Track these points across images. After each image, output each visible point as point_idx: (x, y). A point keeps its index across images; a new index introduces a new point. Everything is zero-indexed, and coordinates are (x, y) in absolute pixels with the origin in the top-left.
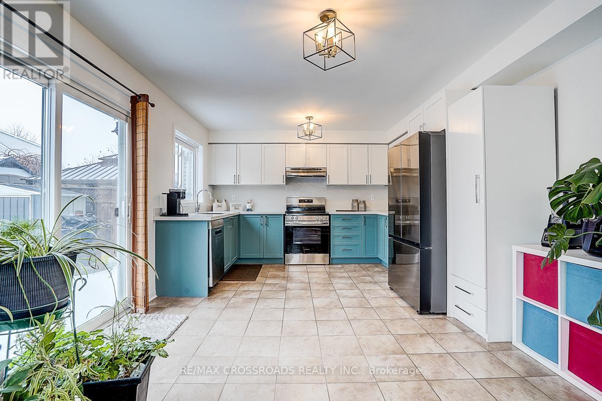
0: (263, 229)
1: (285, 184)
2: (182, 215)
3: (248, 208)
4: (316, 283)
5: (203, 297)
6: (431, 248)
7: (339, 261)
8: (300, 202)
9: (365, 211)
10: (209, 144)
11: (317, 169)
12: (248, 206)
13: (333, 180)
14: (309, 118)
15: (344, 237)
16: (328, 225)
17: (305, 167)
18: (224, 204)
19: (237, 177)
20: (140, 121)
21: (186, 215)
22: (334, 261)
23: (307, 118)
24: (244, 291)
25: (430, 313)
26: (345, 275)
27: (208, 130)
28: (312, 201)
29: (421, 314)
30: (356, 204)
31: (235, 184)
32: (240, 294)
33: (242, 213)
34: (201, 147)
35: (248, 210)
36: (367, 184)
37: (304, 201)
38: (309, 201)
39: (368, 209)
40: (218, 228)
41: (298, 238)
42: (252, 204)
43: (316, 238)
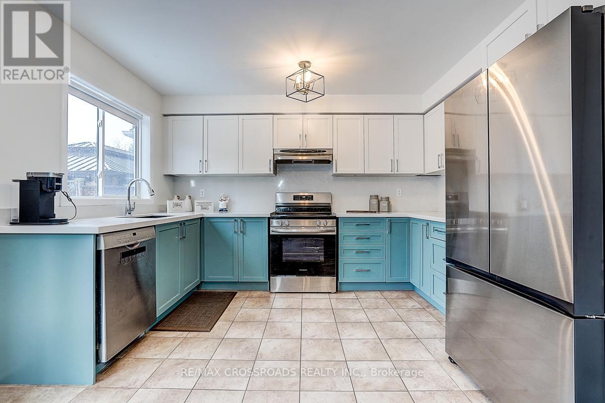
0: (237, 240)
1: (272, 172)
3: (221, 207)
7: (351, 287)
8: (294, 200)
9: (389, 211)
10: (164, 115)
11: (320, 151)
12: (222, 205)
13: (342, 166)
14: (304, 64)
15: (359, 252)
16: (335, 233)
17: (301, 148)
18: (187, 201)
19: (204, 162)
22: (344, 287)
23: (300, 64)
27: (161, 95)
28: (312, 198)
30: (375, 202)
31: (201, 173)
33: (206, 214)
34: (147, 119)
35: (221, 211)
36: (393, 173)
37: (301, 198)
38: (307, 198)
39: (393, 208)
40: (132, 245)
41: (290, 253)
42: (227, 201)
43: (317, 254)
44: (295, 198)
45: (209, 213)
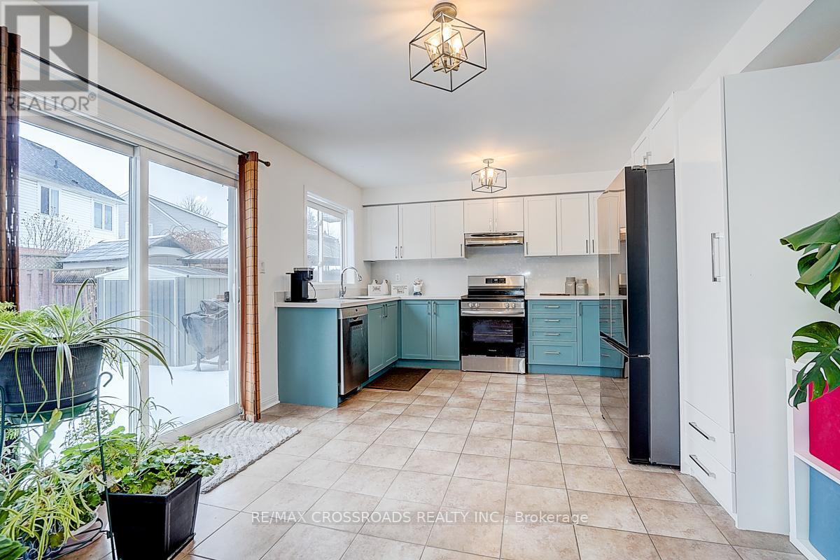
0: (432, 321)
1: (463, 256)
2: (309, 301)
3: (415, 291)
4: (492, 399)
5: (329, 407)
6: (649, 356)
7: (540, 370)
8: (487, 283)
9: (587, 295)
10: (364, 206)
11: (510, 234)
12: (416, 289)
13: (533, 249)
14: (488, 161)
16: (524, 315)
17: (492, 232)
18: (384, 286)
19: (399, 248)
20: (249, 186)
21: (314, 300)
22: (533, 369)
23: (484, 161)
24: (388, 404)
25: (649, 464)
26: (543, 390)
27: (362, 189)
28: (504, 281)
29: (634, 463)
30: (572, 284)
31: (398, 259)
32: (381, 407)
33: (403, 297)
34: (351, 212)
35: (416, 294)
36: (588, 254)
37: (493, 281)
38: (500, 281)
39: (591, 291)
40: (355, 318)
41: (479, 334)
42: (421, 285)
43: (506, 335)
44: (487, 281)
45: (405, 296)
